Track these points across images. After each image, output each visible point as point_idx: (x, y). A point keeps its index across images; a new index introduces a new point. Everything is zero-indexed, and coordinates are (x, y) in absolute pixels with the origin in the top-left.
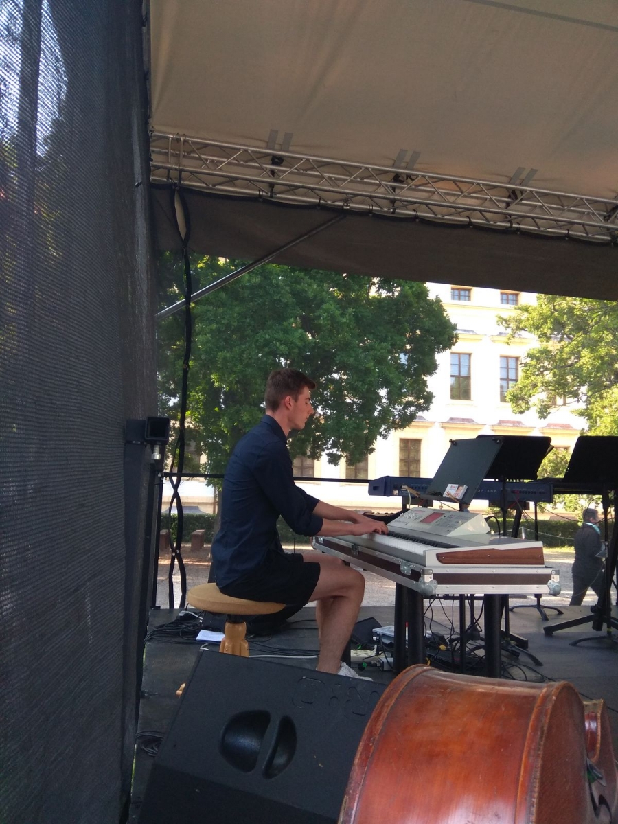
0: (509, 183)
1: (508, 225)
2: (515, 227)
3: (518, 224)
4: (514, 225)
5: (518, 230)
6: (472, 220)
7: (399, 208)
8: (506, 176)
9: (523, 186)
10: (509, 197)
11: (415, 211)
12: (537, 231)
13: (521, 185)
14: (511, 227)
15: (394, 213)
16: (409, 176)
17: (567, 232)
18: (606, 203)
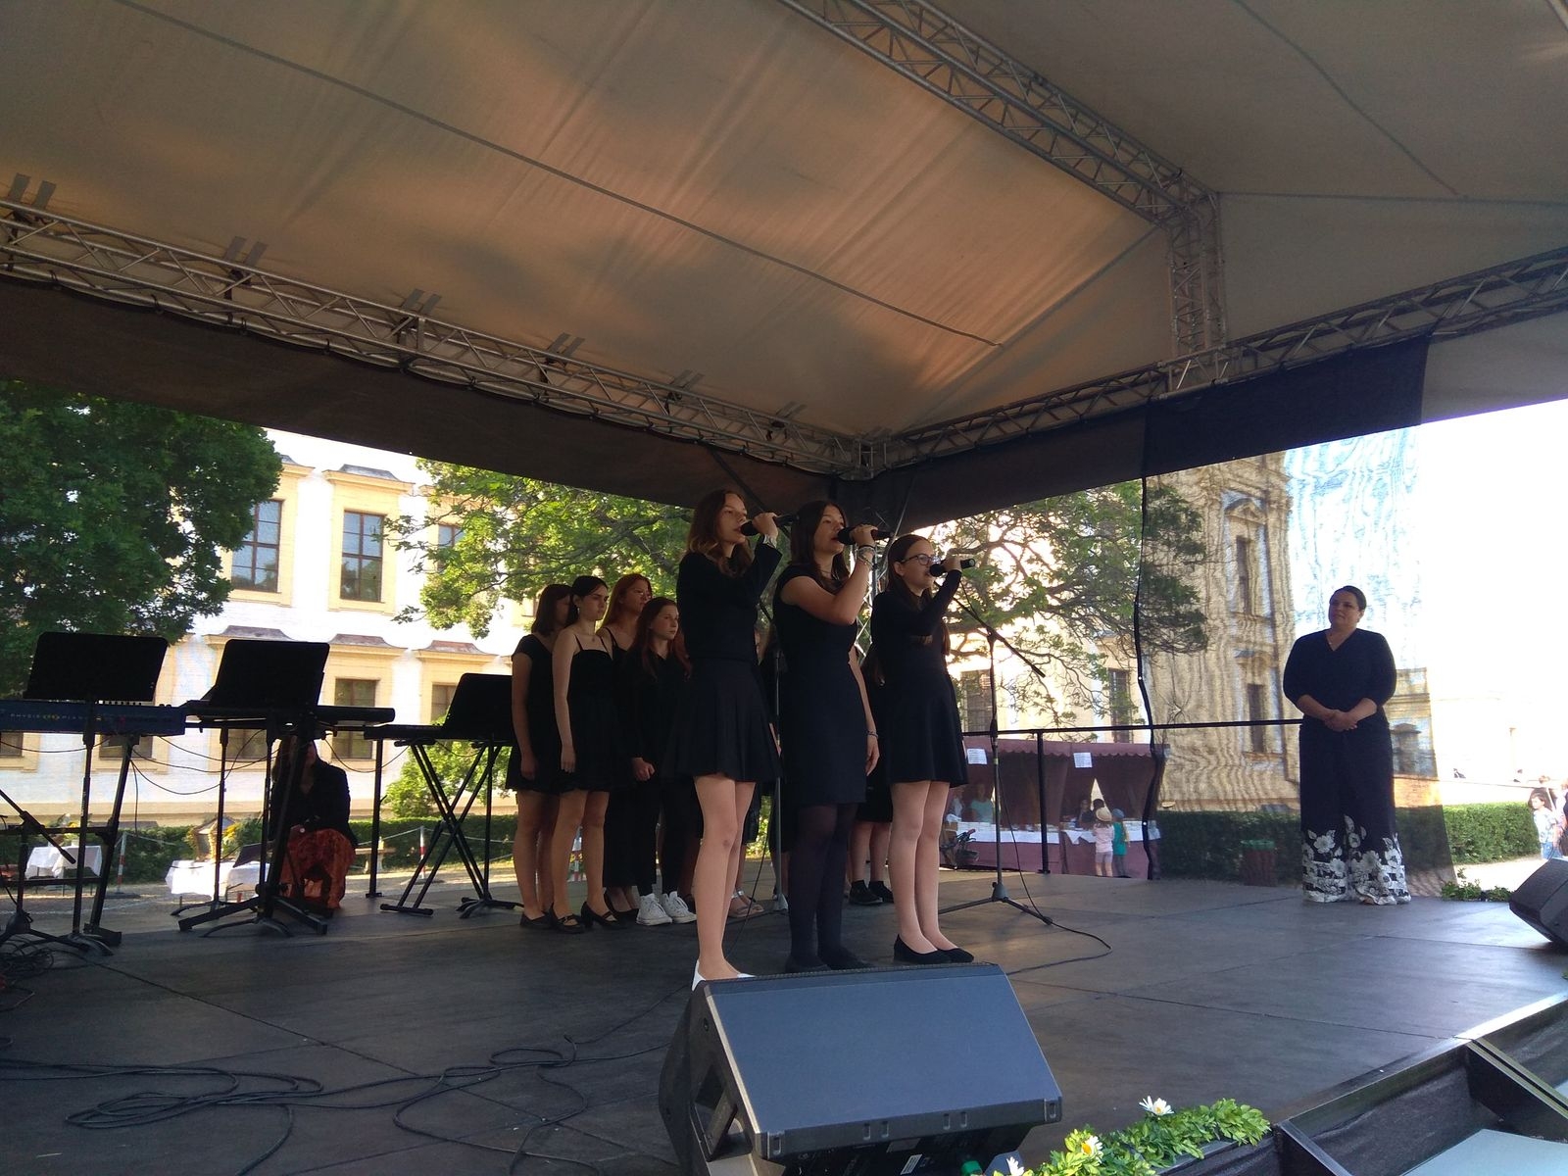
0: (222, 258)
1: (226, 319)
2: (236, 324)
3: (242, 319)
4: (234, 321)
5: (243, 328)
6: (160, 303)
7: (19, 264)
8: (220, 246)
9: (247, 265)
10: (230, 277)
11: (51, 272)
12: (276, 335)
13: (244, 263)
14: (230, 322)
15: (10, 269)
16: (38, 218)
17: (326, 343)
18: (388, 311)
